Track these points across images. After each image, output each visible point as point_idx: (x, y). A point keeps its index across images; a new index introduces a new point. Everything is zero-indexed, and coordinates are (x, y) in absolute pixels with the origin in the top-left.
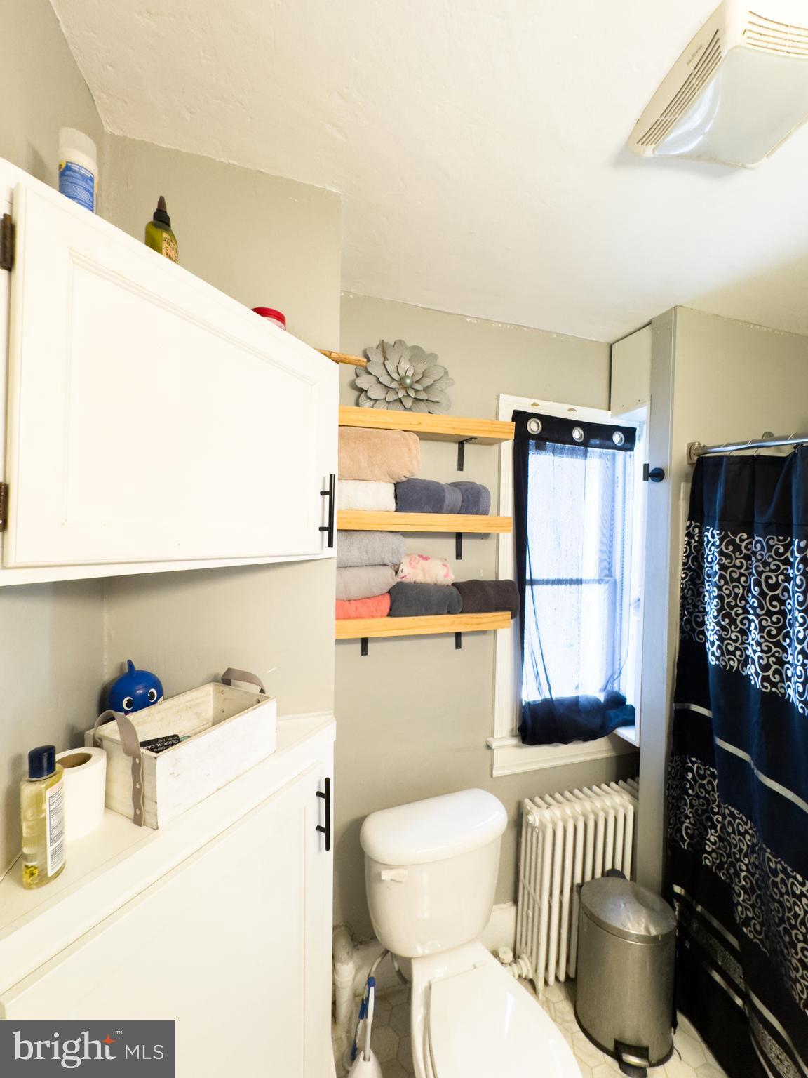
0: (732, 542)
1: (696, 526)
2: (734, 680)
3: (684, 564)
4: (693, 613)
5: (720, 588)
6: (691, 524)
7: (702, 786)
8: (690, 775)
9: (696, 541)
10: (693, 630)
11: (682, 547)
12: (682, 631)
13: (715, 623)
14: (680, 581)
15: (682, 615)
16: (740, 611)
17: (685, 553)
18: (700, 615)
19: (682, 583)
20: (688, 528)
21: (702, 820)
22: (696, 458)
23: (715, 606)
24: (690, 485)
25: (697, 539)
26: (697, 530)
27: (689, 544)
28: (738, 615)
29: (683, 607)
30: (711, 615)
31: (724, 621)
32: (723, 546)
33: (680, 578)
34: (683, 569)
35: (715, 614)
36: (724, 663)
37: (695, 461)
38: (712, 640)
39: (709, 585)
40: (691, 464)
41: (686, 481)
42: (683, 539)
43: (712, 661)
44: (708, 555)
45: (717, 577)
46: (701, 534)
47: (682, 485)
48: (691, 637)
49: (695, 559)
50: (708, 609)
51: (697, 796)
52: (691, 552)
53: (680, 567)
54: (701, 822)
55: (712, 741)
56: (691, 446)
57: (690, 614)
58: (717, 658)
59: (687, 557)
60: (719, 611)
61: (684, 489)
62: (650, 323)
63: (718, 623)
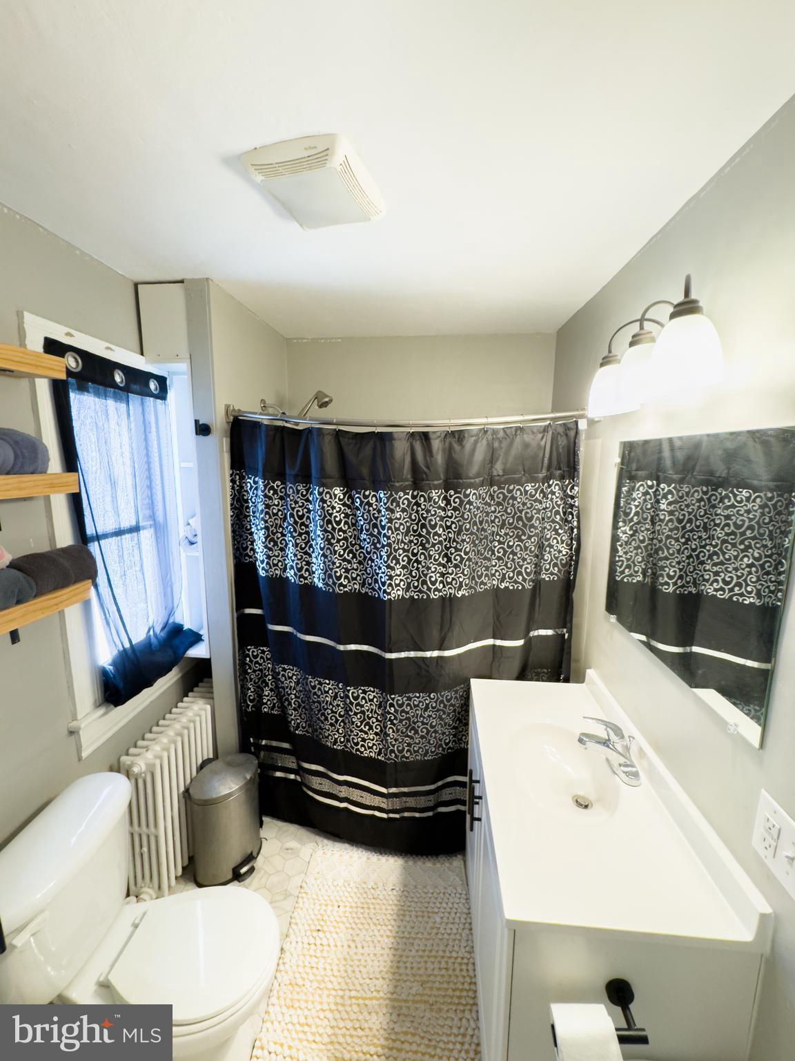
0: (272, 488)
1: (237, 474)
2: (279, 583)
3: (232, 505)
4: (240, 541)
5: (266, 522)
6: (233, 472)
7: (257, 663)
8: (248, 659)
9: (238, 486)
10: (241, 554)
11: (229, 491)
12: (235, 557)
13: (264, 547)
14: (229, 518)
15: (234, 545)
16: (280, 535)
17: (231, 495)
18: (244, 542)
19: (231, 520)
20: (231, 475)
21: (259, 685)
22: (232, 418)
23: (263, 534)
24: (229, 440)
25: (238, 484)
26: (238, 477)
27: (233, 488)
28: (278, 538)
29: (234, 538)
30: (260, 542)
31: (270, 544)
32: (267, 491)
33: (229, 516)
34: (231, 509)
35: (264, 540)
36: (272, 573)
37: (232, 421)
38: (261, 559)
39: (254, 520)
40: (228, 423)
41: (226, 437)
42: (229, 484)
43: (262, 573)
44: (252, 497)
45: (264, 514)
46: (242, 478)
47: (224, 439)
48: (240, 560)
49: (238, 500)
50: (256, 537)
51: (254, 671)
52: (235, 495)
53: (229, 507)
54: (258, 687)
55: (266, 627)
56: (227, 407)
57: (238, 542)
58: (267, 571)
59: (233, 499)
60: (266, 538)
61: (226, 443)
62: (182, 282)
63: (266, 547)
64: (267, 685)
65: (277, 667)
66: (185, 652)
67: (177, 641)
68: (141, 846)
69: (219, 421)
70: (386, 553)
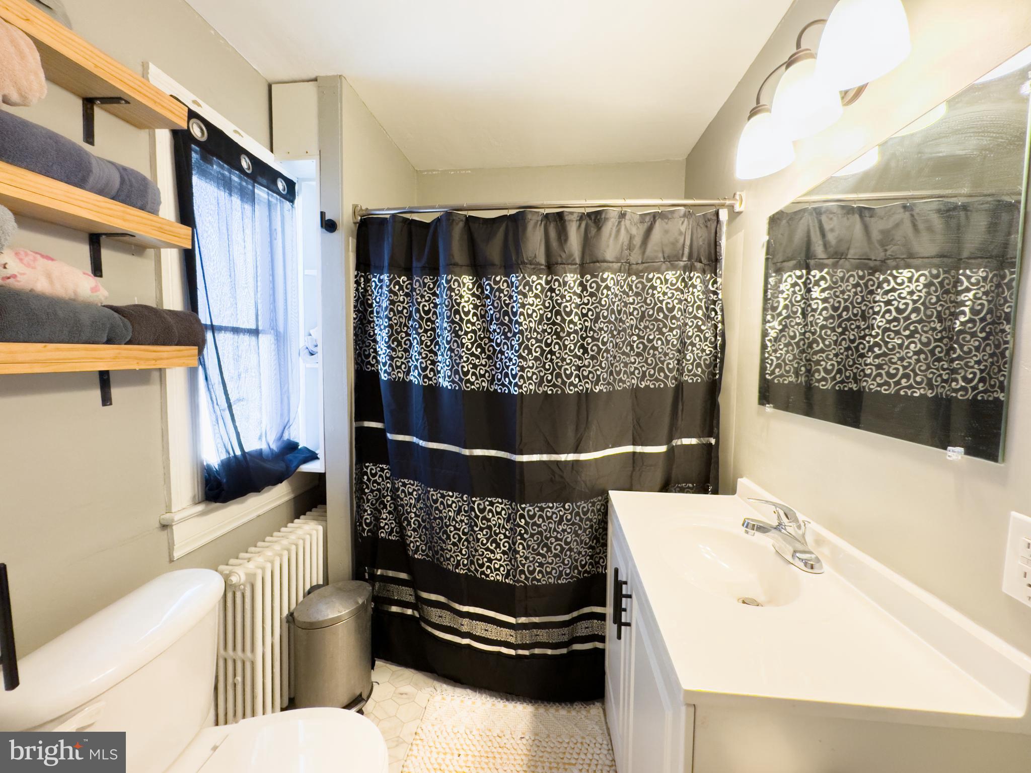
0: (398, 283)
1: (361, 276)
2: (401, 387)
3: (355, 307)
4: (362, 347)
5: (390, 319)
6: (358, 274)
7: (375, 481)
8: (366, 477)
9: (362, 288)
10: (363, 361)
11: (352, 293)
12: (356, 363)
13: (387, 347)
14: (352, 321)
15: (355, 349)
16: (404, 335)
17: (355, 297)
18: (367, 349)
19: (354, 323)
20: (356, 276)
21: (376, 507)
22: (359, 218)
23: (387, 334)
24: (355, 241)
25: (363, 286)
26: (362, 279)
27: (357, 290)
28: (402, 338)
29: (356, 341)
30: (383, 342)
31: (393, 344)
32: (392, 286)
33: (352, 319)
34: (354, 311)
35: (387, 340)
36: (394, 376)
37: (359, 221)
38: (384, 361)
39: (378, 321)
40: (355, 223)
41: (353, 237)
42: (353, 286)
43: (384, 377)
44: (376, 296)
45: (388, 311)
46: (367, 281)
47: (350, 238)
48: (361, 368)
49: (362, 303)
50: (378, 338)
51: (372, 491)
52: (359, 298)
53: (352, 309)
54: (376, 509)
55: (385, 436)
56: (355, 207)
57: (360, 348)
58: (389, 374)
59: (357, 301)
60: (389, 337)
61: (352, 243)
62: (315, 80)
63: (389, 347)
64: (385, 506)
65: (396, 482)
66: (298, 466)
67: (290, 456)
68: (235, 676)
69: (346, 219)
70: (517, 341)
